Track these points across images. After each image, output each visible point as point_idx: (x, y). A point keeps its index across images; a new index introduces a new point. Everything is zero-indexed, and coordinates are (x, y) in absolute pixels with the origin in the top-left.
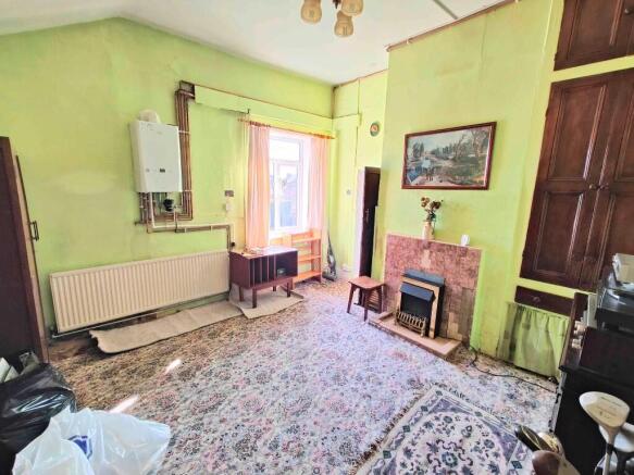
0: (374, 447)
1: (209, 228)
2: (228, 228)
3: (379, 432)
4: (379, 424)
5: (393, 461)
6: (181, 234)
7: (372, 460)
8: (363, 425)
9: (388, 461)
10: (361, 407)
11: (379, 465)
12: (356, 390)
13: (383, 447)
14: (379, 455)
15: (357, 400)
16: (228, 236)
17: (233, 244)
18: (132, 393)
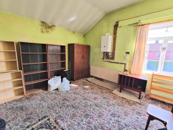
0: (57, 123)
1: (118, 63)
2: (125, 64)
3: (63, 126)
4: (66, 127)
5: (52, 129)
6: (111, 63)
7: (54, 123)
8: (66, 122)
9: (52, 127)
10: (74, 122)
11: (52, 124)
12: (82, 120)
13: (57, 127)
14: (55, 125)
15: (77, 121)
16: (125, 67)
17: (126, 70)
18: (78, 85)
